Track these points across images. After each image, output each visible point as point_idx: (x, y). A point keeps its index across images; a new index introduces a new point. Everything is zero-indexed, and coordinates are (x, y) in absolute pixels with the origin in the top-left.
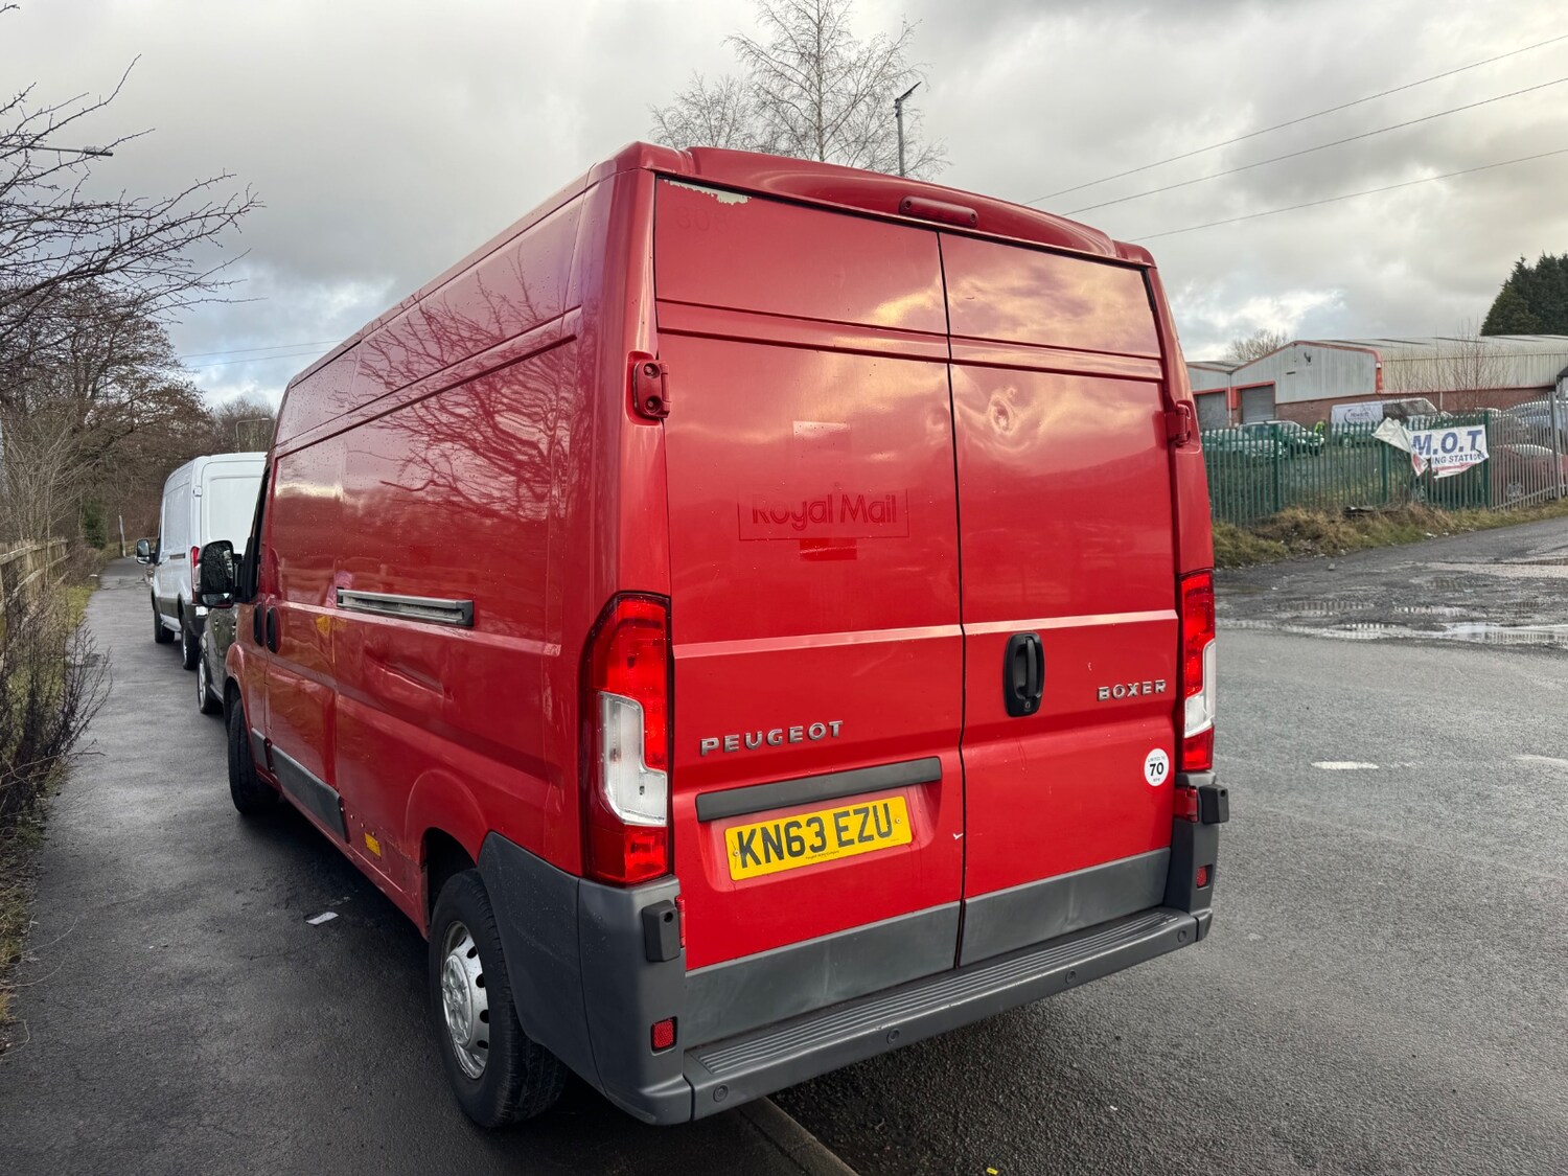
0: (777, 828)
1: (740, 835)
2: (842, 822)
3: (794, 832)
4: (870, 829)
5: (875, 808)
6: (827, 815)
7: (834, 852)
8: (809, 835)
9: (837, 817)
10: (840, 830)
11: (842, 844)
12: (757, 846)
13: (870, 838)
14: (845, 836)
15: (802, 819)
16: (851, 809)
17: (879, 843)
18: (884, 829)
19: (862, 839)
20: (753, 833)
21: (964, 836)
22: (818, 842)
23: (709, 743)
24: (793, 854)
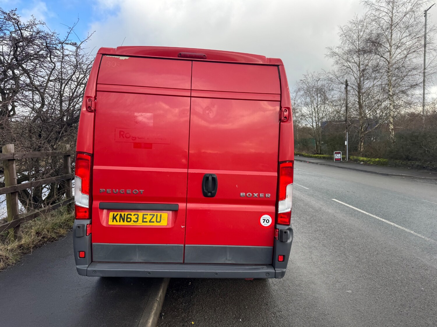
0: (124, 214)
1: (114, 214)
2: (145, 216)
3: (129, 216)
4: (154, 219)
5: (157, 215)
6: (141, 214)
7: (140, 223)
8: (134, 218)
9: (143, 215)
10: (143, 218)
11: (143, 222)
12: (118, 218)
13: (153, 222)
14: (145, 220)
15: (133, 214)
16: (149, 214)
17: (155, 224)
18: (158, 220)
19: (150, 222)
20: (118, 214)
21: (185, 227)
22: (136, 220)
23: (102, 190)
24: (127, 221)
